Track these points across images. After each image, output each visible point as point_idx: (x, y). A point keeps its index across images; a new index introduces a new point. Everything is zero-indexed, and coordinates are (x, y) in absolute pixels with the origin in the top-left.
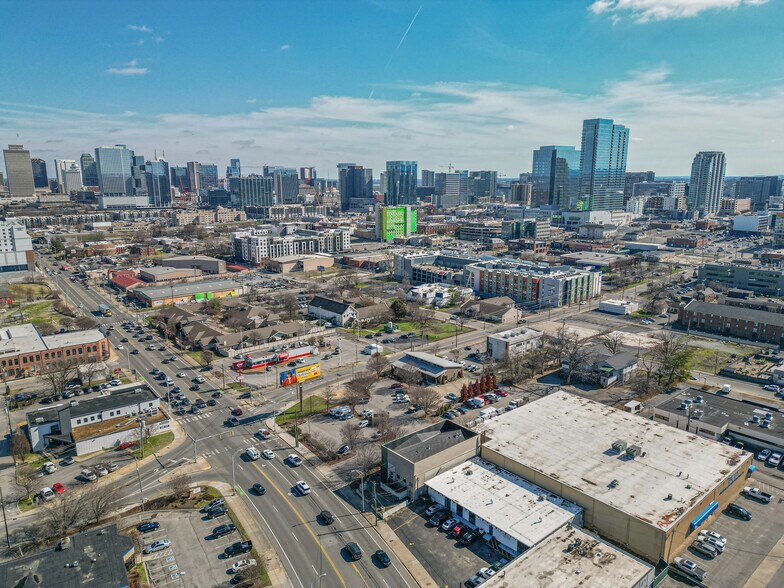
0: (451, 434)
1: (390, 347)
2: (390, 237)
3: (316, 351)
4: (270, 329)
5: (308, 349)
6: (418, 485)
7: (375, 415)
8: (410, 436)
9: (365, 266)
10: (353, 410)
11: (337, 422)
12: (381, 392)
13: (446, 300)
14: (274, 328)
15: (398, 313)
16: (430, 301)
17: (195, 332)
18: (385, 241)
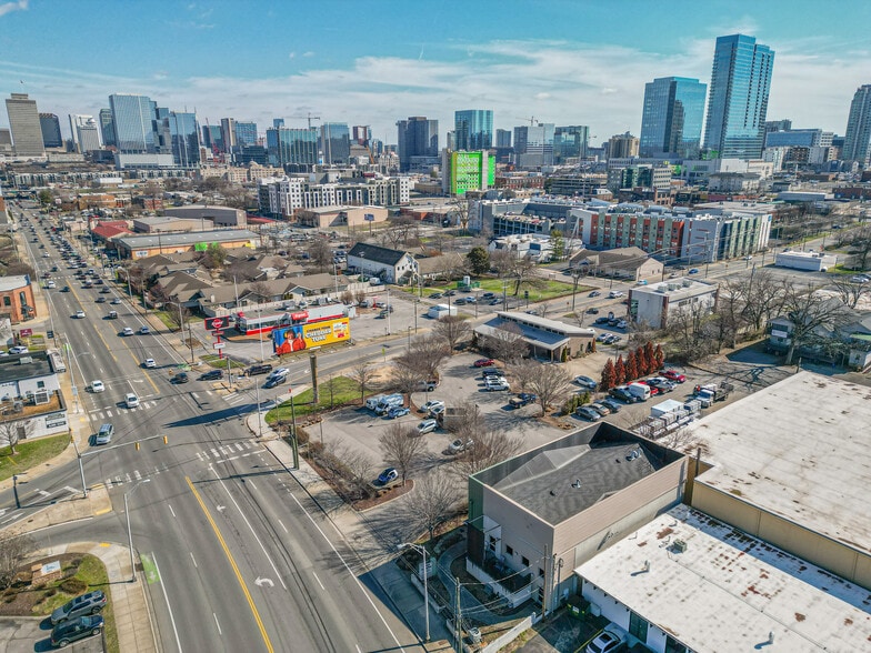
0: (619, 452)
1: (468, 309)
2: (460, 190)
3: (353, 312)
4: (286, 282)
5: (339, 309)
6: (560, 576)
7: (451, 411)
8: (531, 456)
9: (429, 218)
10: (408, 400)
11: (379, 422)
12: (457, 372)
13: (545, 253)
14: (292, 280)
15: (479, 265)
16: (523, 254)
17: (173, 285)
18: (454, 195)
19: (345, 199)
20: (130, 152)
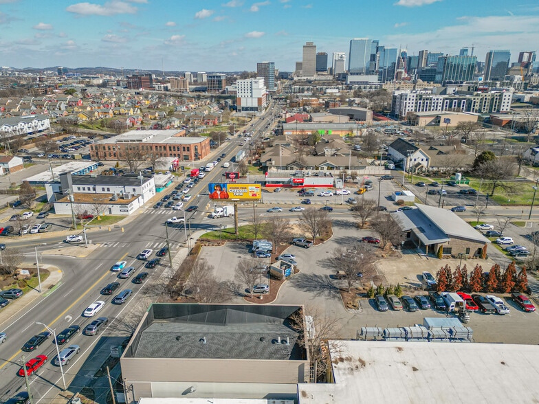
9: (508, 125)
11: (247, 256)
19: (450, 106)
20: (354, 74)
